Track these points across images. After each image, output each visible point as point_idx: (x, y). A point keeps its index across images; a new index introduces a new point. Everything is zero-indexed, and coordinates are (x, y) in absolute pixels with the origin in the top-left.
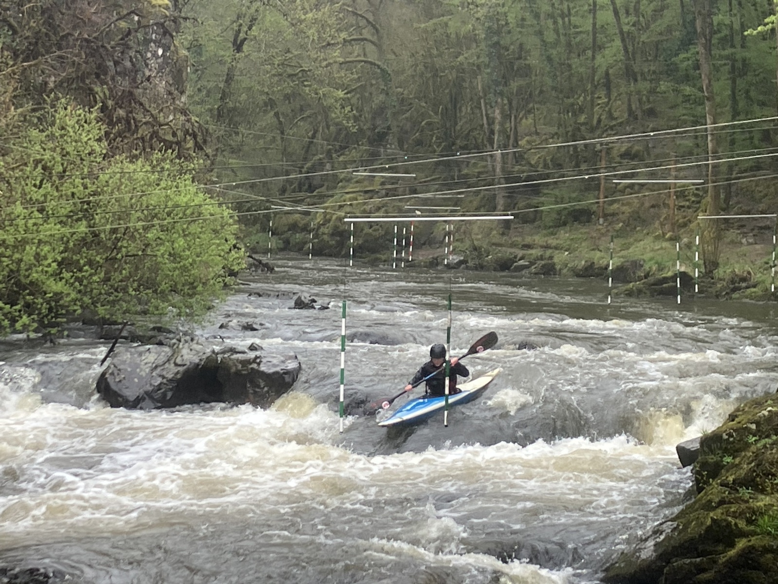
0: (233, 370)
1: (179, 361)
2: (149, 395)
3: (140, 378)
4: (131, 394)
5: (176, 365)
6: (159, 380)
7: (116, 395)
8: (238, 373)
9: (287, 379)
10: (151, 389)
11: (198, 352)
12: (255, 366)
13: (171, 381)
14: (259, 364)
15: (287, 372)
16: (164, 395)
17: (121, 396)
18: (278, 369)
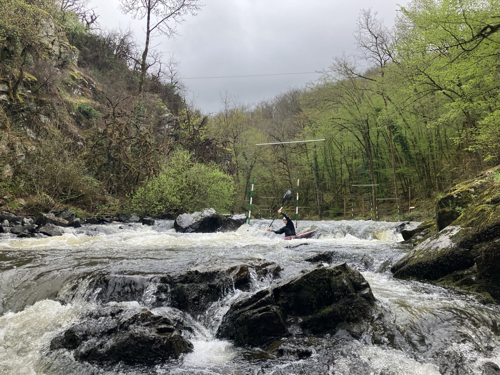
0: (223, 219)
1: (202, 215)
2: (190, 226)
3: (189, 221)
4: (184, 226)
5: (201, 216)
6: (195, 221)
7: (179, 226)
8: (224, 220)
9: (242, 222)
10: (191, 224)
11: (210, 212)
12: (230, 217)
13: (199, 221)
14: (232, 217)
15: (241, 220)
16: (196, 226)
17: (180, 227)
18: (239, 219)
